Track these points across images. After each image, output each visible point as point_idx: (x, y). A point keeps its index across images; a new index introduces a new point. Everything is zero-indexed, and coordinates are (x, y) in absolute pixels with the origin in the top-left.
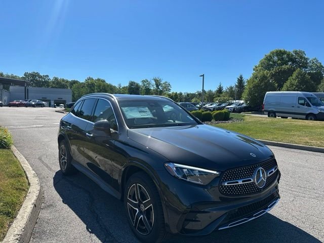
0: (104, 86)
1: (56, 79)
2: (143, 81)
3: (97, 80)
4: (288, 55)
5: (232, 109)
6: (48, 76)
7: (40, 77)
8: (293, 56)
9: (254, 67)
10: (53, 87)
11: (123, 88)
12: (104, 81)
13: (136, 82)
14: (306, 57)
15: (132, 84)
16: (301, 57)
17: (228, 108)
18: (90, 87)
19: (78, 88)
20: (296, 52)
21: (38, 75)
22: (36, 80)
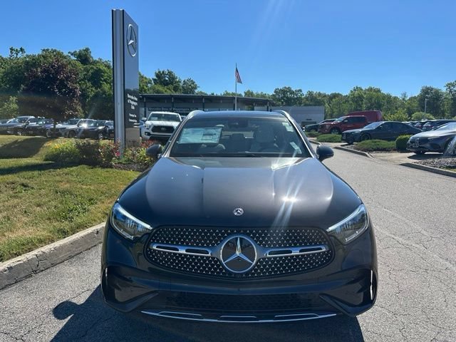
0: (378, 97)
1: (310, 93)
2: (449, 85)
3: (368, 90)
6: (301, 91)
7: (292, 93)
10: (306, 105)
11: (411, 99)
12: (379, 91)
13: (435, 87)
15: (426, 91)
18: (356, 102)
19: (339, 104)
21: (289, 90)
22: (287, 97)
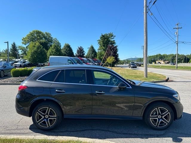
4: (43, 34)
5: (19, 65)
8: (45, 35)
9: (23, 38)
14: (52, 37)
16: (49, 37)
17: (16, 65)
20: (46, 33)
